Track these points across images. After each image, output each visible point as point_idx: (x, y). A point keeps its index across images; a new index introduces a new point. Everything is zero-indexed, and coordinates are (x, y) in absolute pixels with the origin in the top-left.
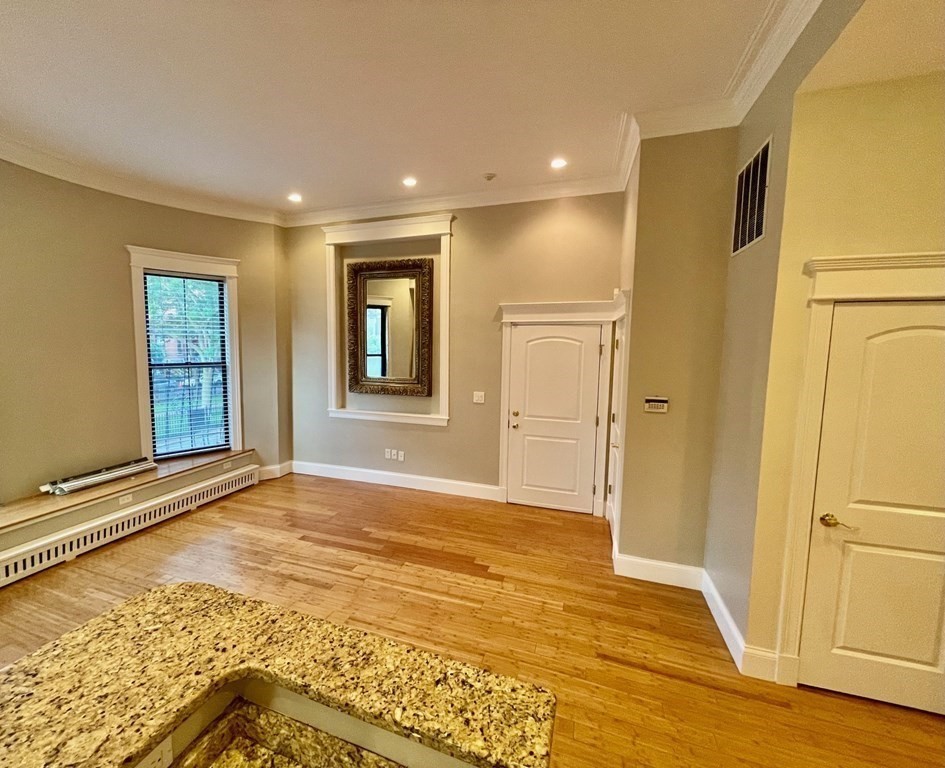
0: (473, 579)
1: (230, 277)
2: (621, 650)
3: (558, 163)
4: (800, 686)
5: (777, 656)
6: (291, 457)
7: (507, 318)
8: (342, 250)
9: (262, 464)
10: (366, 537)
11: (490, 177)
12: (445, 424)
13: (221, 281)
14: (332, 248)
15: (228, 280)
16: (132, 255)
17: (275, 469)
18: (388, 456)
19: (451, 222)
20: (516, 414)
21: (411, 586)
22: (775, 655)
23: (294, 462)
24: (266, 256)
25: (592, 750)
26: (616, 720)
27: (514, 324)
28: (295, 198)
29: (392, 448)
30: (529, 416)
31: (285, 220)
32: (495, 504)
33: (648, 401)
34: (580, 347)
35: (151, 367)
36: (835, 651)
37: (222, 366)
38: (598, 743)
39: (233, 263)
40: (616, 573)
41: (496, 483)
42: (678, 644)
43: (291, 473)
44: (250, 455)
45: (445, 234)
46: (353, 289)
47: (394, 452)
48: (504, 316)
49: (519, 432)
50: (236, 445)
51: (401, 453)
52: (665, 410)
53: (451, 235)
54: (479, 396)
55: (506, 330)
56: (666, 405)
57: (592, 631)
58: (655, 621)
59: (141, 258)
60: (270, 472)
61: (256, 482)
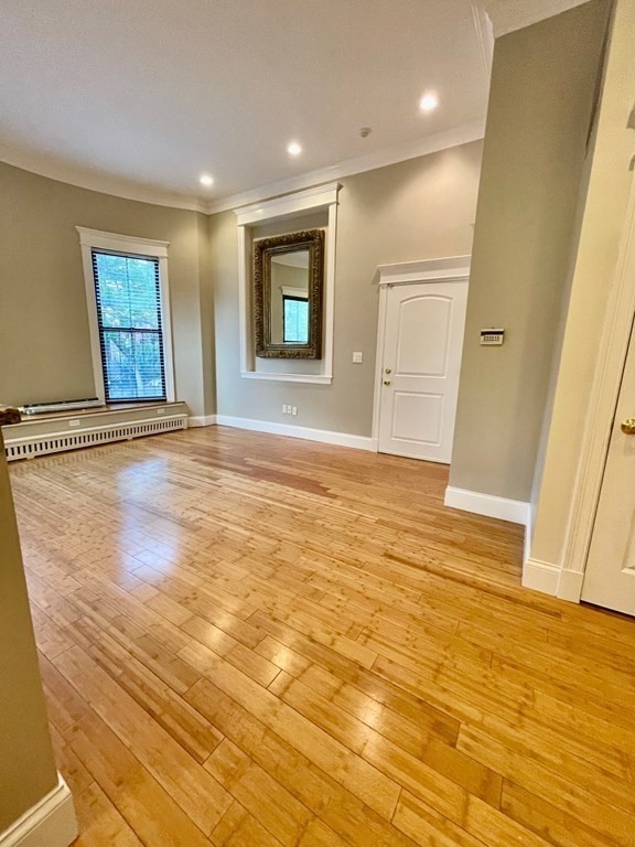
0: (311, 494)
1: (163, 258)
2: (411, 554)
3: (429, 103)
4: (582, 603)
5: (560, 571)
6: (215, 412)
7: (384, 280)
8: (251, 230)
9: (190, 414)
10: (244, 464)
11: (365, 133)
12: (329, 382)
13: (156, 260)
14: (243, 228)
15: (160, 260)
16: (82, 235)
17: (201, 419)
18: (284, 411)
19: (338, 190)
20: (389, 372)
21: (256, 494)
22: (559, 569)
23: (218, 416)
24: (191, 240)
25: (330, 614)
26: (368, 598)
27: (390, 285)
28: (207, 181)
29: (287, 404)
30: (400, 373)
31: (208, 208)
32: (367, 452)
33: (483, 334)
34: (450, 303)
35: (101, 329)
36: (626, 571)
37: (160, 332)
38: (337, 610)
39: (163, 245)
40: (446, 504)
41: (370, 436)
42: (473, 557)
43: (215, 425)
44: (181, 406)
45: (332, 204)
46: (259, 263)
47: (289, 407)
48: (382, 278)
49: (392, 388)
50: (170, 398)
51: (295, 408)
52: (500, 342)
53: (338, 204)
54: (357, 357)
55: (383, 292)
56: (501, 336)
57: (393, 539)
58: (461, 539)
59: (89, 238)
60: (197, 421)
61: (185, 427)
